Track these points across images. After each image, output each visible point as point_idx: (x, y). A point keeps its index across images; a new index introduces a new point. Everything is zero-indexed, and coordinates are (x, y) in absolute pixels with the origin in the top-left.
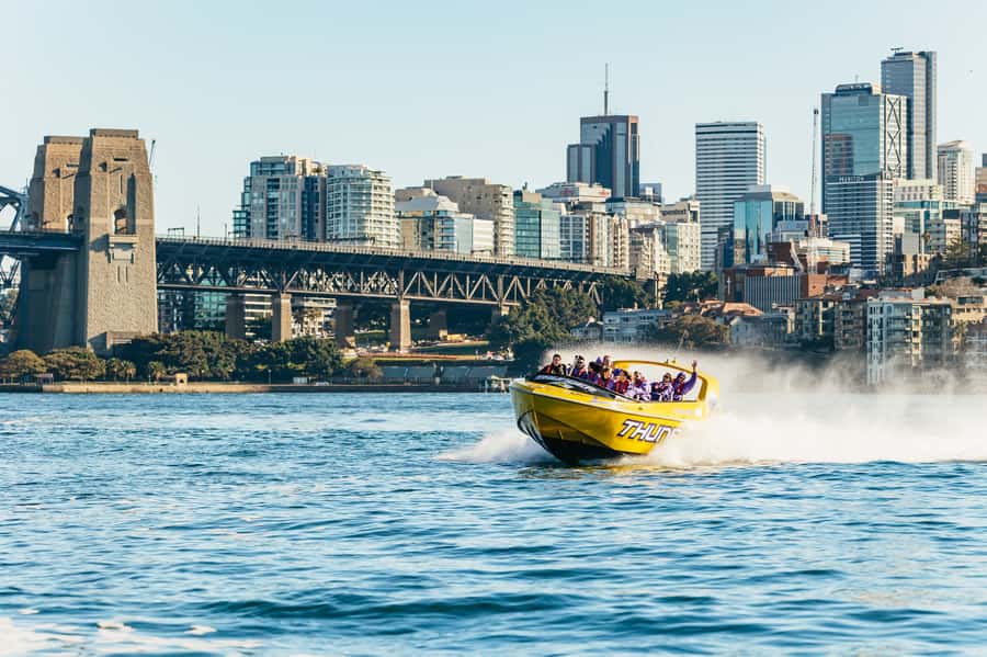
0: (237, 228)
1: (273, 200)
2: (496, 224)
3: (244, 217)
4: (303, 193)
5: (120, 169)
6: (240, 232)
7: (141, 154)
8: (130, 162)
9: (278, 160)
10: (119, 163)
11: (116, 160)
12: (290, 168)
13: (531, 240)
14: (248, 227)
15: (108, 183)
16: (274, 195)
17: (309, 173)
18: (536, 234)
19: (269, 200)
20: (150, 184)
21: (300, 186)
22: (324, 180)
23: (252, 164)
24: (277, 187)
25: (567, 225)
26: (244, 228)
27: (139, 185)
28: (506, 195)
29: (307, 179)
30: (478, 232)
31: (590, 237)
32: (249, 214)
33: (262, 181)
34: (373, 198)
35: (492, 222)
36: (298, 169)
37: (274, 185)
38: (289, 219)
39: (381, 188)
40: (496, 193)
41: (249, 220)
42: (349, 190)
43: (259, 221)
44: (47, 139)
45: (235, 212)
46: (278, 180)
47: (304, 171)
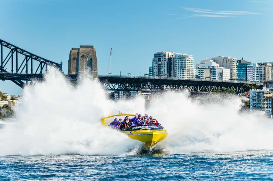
0: (150, 72)
1: (160, 64)
2: (231, 70)
3: (152, 70)
4: (168, 62)
5: (87, 57)
6: (151, 73)
7: (94, 52)
8: (91, 55)
9: (161, 53)
10: (87, 55)
11: (87, 54)
12: (164, 55)
13: (244, 74)
14: (153, 72)
15: (84, 61)
16: (160, 63)
17: (170, 57)
18: (245, 72)
19: (158, 64)
20: (96, 61)
21: (167, 60)
22: (174, 58)
23: (154, 54)
24: (160, 61)
25: (258, 70)
26: (152, 72)
27: (93, 62)
28: (234, 62)
29: (169, 58)
30: (225, 72)
31: (265, 73)
32: (153, 68)
33: (157, 59)
34: (186, 63)
35: (230, 69)
36: (166, 56)
37: (160, 60)
38: (164, 70)
39: (189, 60)
40: (231, 61)
41: (153, 70)
42: (179, 61)
43: (156, 70)
44: (72, 49)
45: (150, 68)
46: (161, 59)
47: (168, 56)
